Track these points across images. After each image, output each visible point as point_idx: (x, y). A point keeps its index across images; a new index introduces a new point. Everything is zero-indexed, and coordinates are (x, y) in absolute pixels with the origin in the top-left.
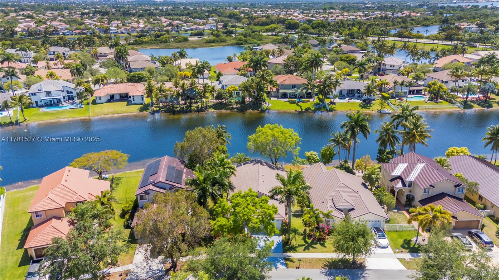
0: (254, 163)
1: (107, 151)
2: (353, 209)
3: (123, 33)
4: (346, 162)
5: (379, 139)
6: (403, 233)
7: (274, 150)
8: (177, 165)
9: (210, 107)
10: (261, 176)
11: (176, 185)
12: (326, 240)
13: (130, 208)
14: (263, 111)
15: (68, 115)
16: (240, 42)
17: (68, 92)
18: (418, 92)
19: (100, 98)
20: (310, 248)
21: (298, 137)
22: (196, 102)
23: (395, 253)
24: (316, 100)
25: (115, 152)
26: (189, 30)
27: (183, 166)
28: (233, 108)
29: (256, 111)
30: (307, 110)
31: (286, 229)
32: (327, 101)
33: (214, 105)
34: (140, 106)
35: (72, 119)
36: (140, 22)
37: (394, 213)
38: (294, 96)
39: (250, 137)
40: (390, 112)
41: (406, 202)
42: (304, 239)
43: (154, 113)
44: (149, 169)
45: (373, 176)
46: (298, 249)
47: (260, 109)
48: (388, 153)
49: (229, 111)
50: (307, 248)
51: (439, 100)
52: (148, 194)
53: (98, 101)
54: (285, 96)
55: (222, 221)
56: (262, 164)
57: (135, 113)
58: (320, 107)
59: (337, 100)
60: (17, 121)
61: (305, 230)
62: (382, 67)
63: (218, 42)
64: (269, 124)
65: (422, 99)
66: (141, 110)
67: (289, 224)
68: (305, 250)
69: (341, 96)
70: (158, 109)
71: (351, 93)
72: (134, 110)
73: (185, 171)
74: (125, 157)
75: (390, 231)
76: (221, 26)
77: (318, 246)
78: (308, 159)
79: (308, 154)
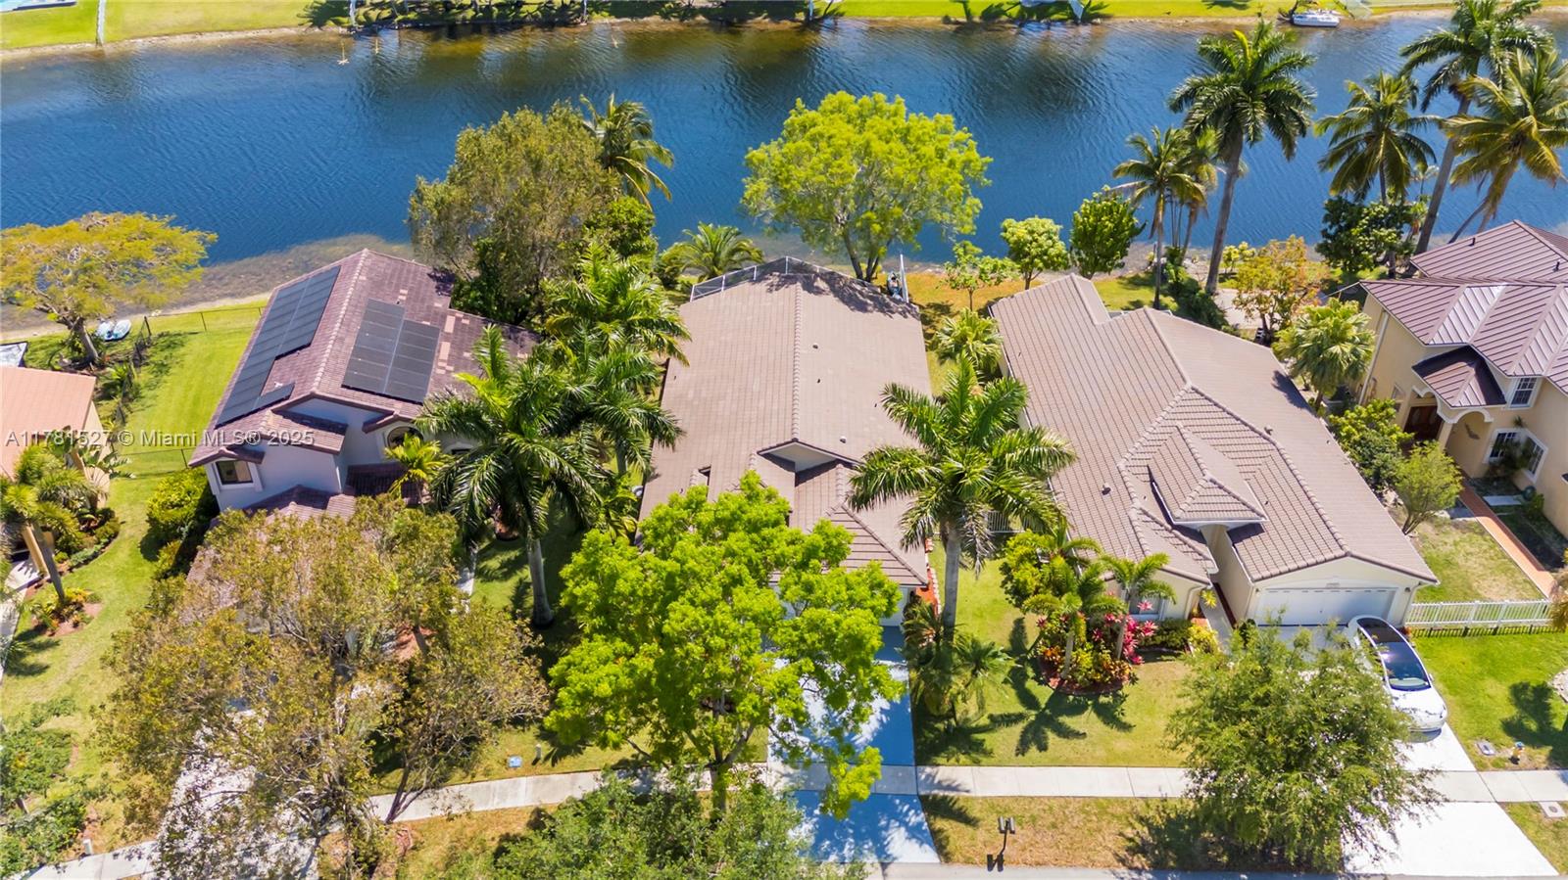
0: (774, 279)
1: (97, 217)
2: (1253, 529)
4: (1175, 257)
5: (1335, 157)
6: (1497, 643)
7: (868, 222)
8: (415, 296)
9: (598, 7)
10: (804, 349)
11: (398, 408)
12: (1127, 688)
13: (189, 509)
14: (814, 23)
20: (1052, 737)
21: (974, 155)
23: (1481, 767)
25: (139, 221)
27: (441, 303)
29: (786, 24)
30: (992, 15)
35: (24, 53)
37: (1439, 525)
39: (757, 154)
40: (1335, 20)
41: (1493, 467)
42: (1017, 679)
43: (368, 30)
44: (275, 317)
45: (1336, 349)
46: (990, 740)
47: (801, 16)
48: (1376, 222)
49: (673, 24)
50: (1032, 739)
52: (258, 456)
56: (809, 287)
57: (292, 32)
61: (1019, 625)
64: (843, 96)
67: (947, 621)
68: (1022, 748)
70: (386, 14)
72: (282, 16)
73: (449, 326)
74: (190, 243)
75: (1431, 633)
77: (1086, 721)
78: (1018, 252)
79: (1017, 229)
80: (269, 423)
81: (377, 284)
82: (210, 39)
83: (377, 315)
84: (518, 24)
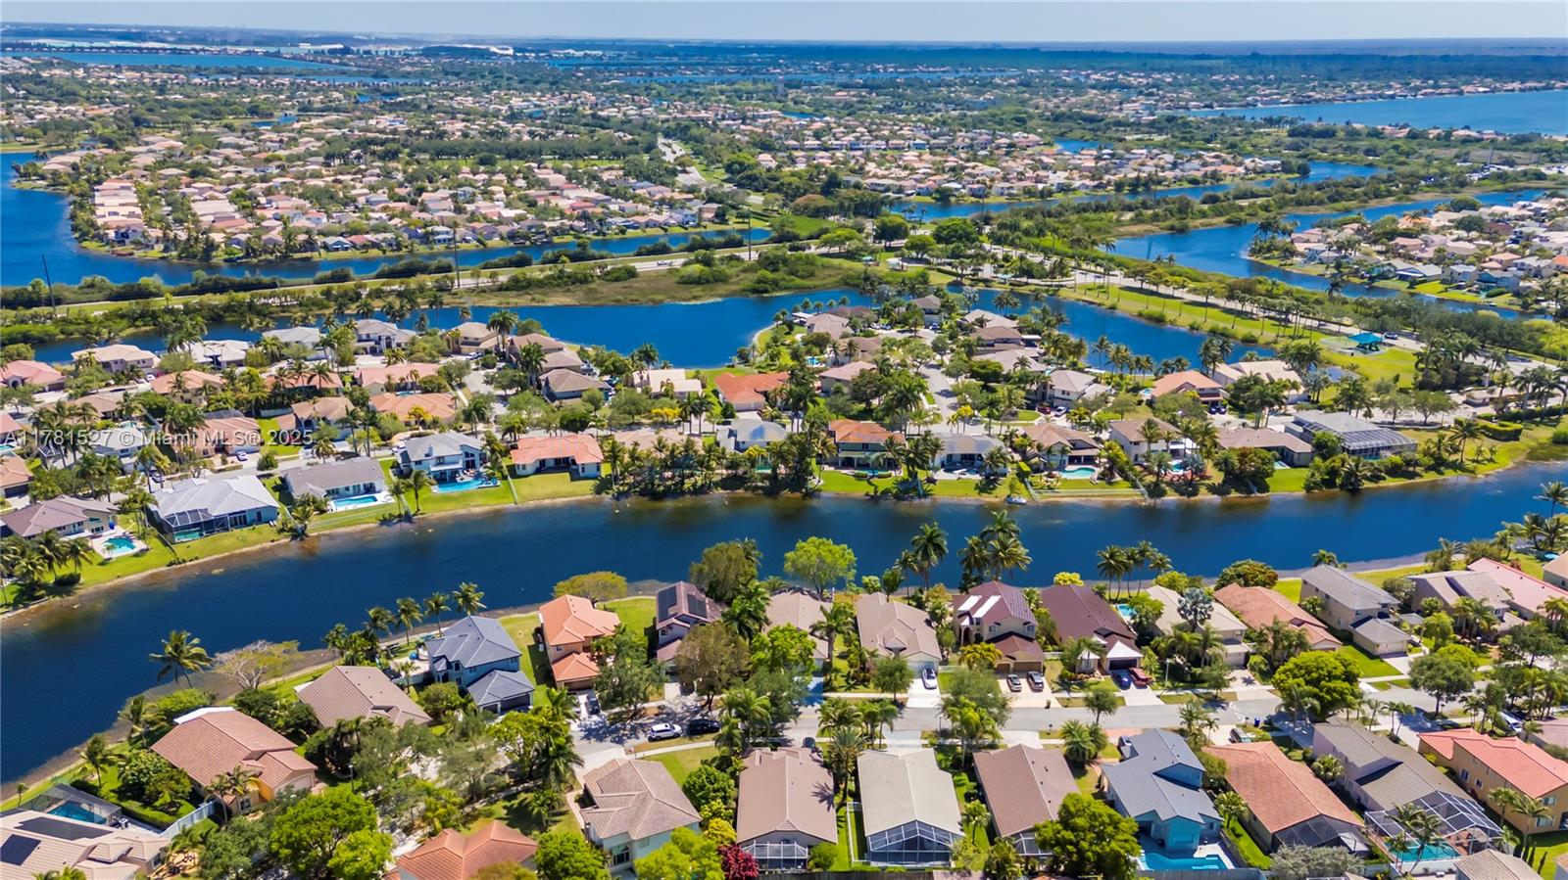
0: (793, 591)
1: (596, 573)
2: (905, 648)
3: (467, 241)
4: (921, 589)
7: (820, 574)
8: (696, 593)
9: (717, 485)
10: (801, 608)
11: (702, 618)
12: (870, 681)
14: (809, 494)
15: (481, 501)
16: (761, 286)
17: (467, 455)
18: (1089, 460)
19: (524, 467)
20: (852, 689)
21: (852, 557)
22: (692, 475)
23: (940, 693)
24: (902, 473)
25: (606, 573)
26: (628, 227)
27: (703, 595)
28: (757, 488)
29: (798, 495)
30: (886, 492)
31: (827, 668)
32: (922, 475)
33: (723, 480)
34: (592, 482)
35: (487, 508)
36: (493, 193)
38: (864, 465)
39: (788, 555)
40: (1024, 502)
41: (975, 642)
42: (847, 680)
43: (620, 495)
44: (662, 596)
45: (937, 611)
46: (838, 689)
47: (803, 490)
49: (748, 494)
50: (848, 689)
51: (1118, 478)
52: (671, 628)
53: (520, 472)
54: (848, 463)
55: (761, 655)
56: (803, 593)
57: (589, 497)
58: (909, 489)
59: (941, 475)
60: (407, 513)
61: (849, 671)
62: (1049, 392)
63: (708, 282)
64: (813, 538)
65: (1087, 476)
66: (598, 490)
67: (830, 664)
68: (845, 690)
69: (950, 465)
70: (626, 488)
71: (969, 461)
72: (584, 490)
73: (707, 600)
74: (622, 579)
76: (710, 215)
77: (861, 687)
78: (866, 586)
79: (866, 579)
80: (674, 620)
81: (687, 590)
82: (559, 501)
83: (690, 598)
84: (683, 493)
